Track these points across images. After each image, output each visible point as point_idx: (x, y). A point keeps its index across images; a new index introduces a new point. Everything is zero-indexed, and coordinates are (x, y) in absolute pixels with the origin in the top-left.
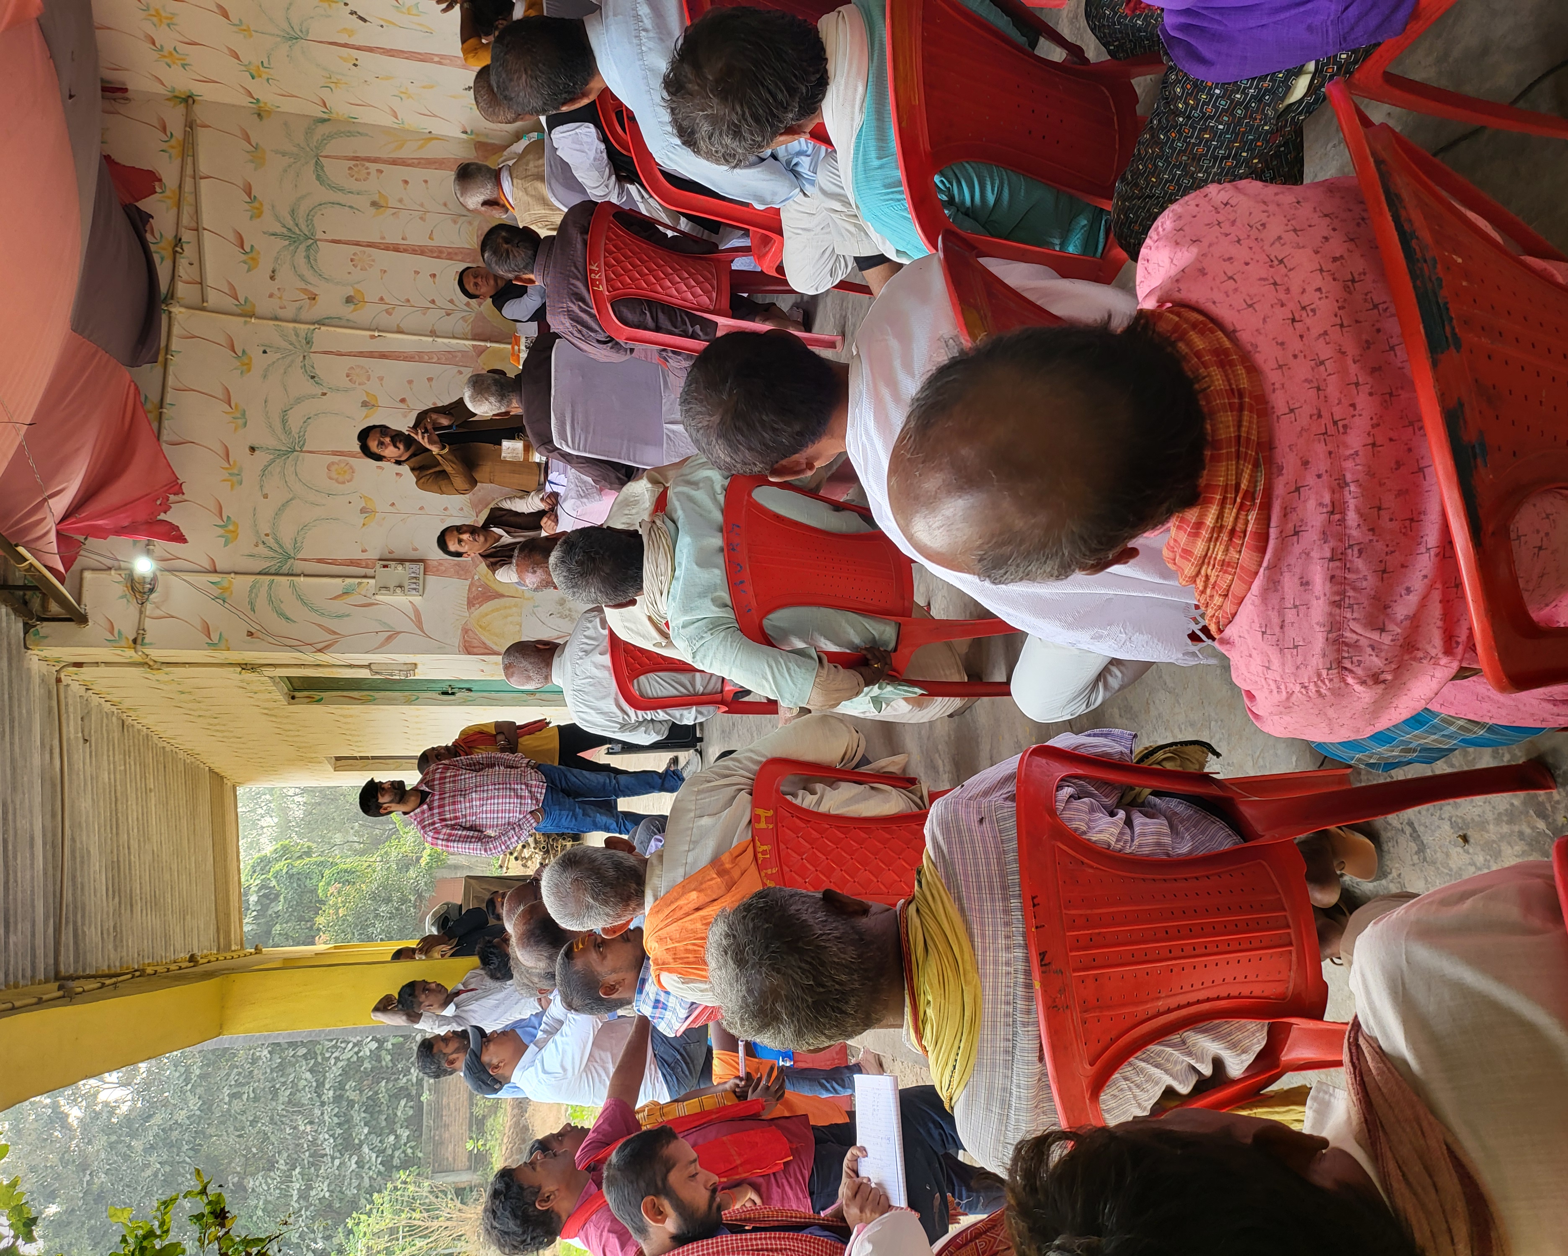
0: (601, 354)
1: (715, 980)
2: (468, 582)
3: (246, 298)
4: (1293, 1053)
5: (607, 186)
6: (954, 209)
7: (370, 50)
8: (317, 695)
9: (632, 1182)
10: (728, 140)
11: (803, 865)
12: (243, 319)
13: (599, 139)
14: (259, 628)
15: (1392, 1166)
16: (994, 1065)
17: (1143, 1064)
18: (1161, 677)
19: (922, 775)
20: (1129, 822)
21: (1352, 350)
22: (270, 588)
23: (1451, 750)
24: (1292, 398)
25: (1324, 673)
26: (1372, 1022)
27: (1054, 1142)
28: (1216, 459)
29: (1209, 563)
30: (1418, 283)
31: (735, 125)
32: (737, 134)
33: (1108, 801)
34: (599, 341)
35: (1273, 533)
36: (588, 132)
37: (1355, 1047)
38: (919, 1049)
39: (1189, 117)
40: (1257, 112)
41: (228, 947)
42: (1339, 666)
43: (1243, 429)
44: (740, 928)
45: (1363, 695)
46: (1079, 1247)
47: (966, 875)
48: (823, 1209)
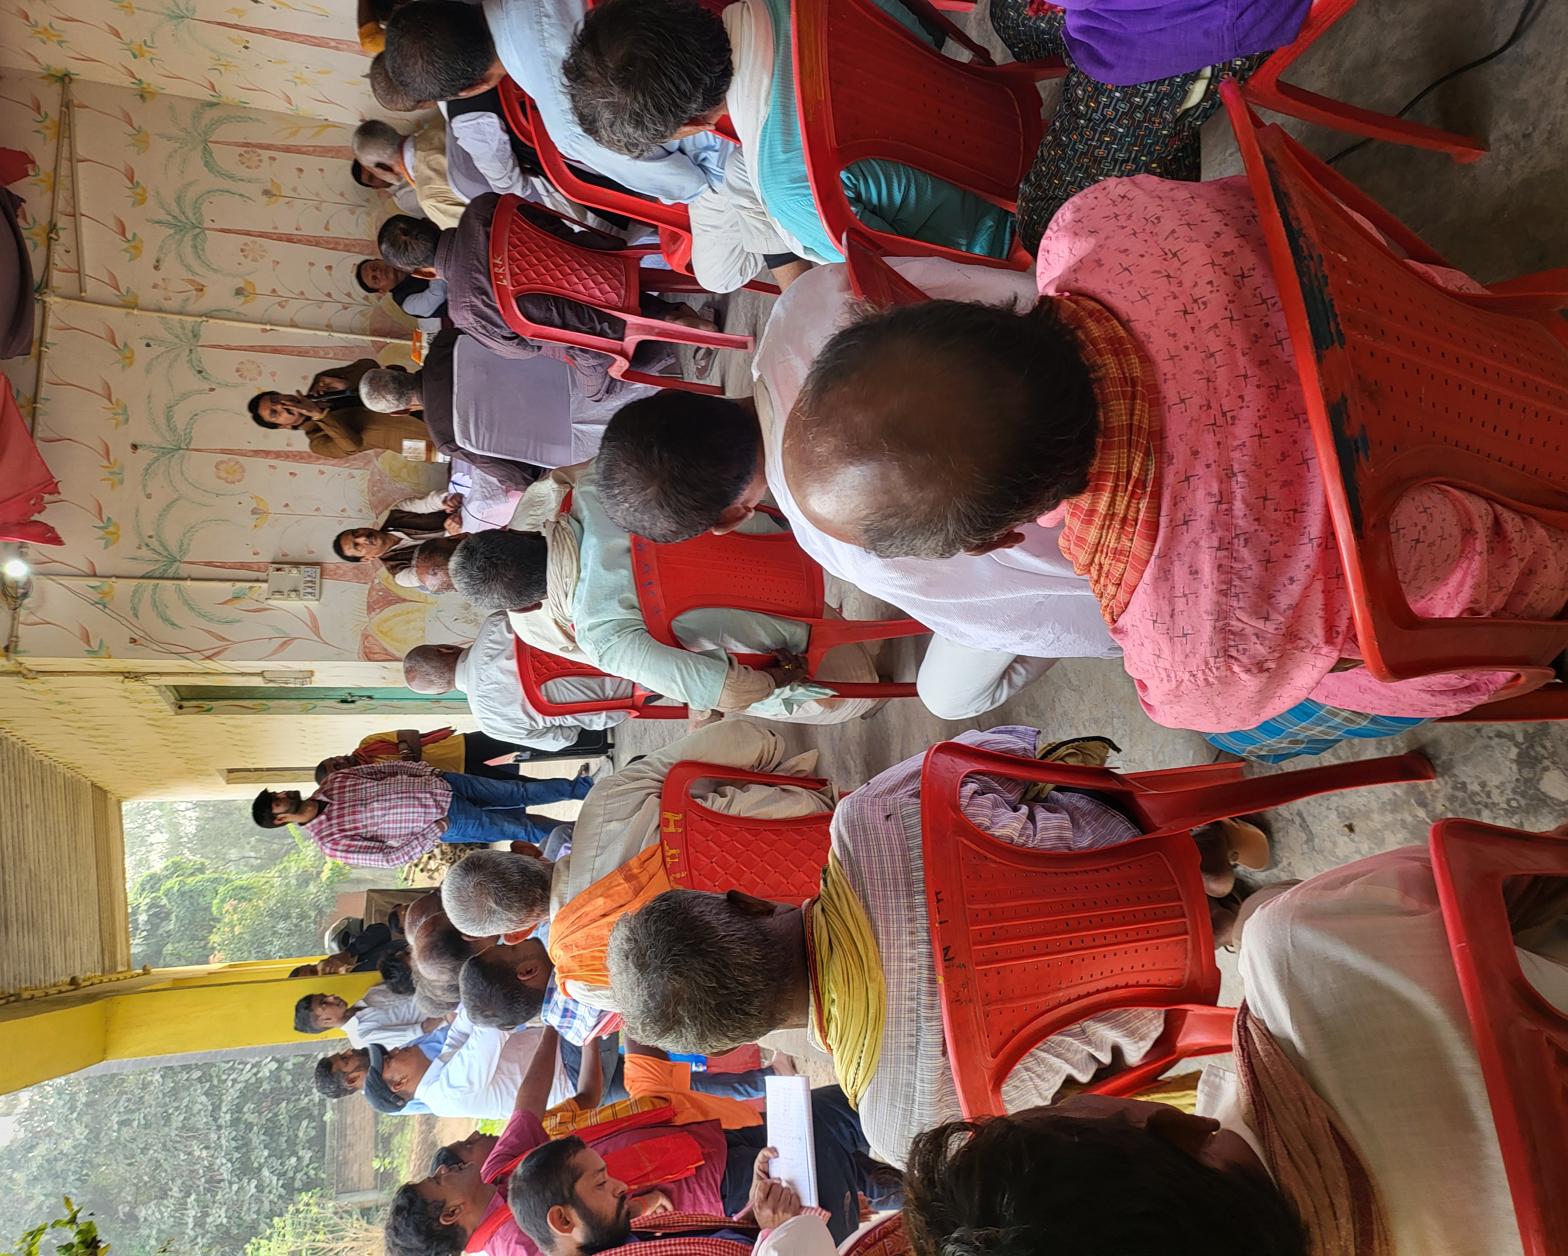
0: (507, 351)
1: (616, 986)
2: (368, 586)
3: (128, 289)
4: (1189, 1038)
5: (510, 178)
6: (861, 206)
7: (262, 32)
8: (206, 704)
9: (537, 1193)
10: (630, 130)
11: (712, 867)
12: (124, 311)
13: (502, 129)
14: (142, 634)
15: (1278, 1146)
16: (898, 1061)
17: (1044, 1055)
18: (1066, 675)
19: (834, 776)
20: (1031, 817)
21: (1240, 343)
22: (155, 593)
23: (1337, 741)
24: (1184, 389)
25: (1211, 661)
26: (1260, 1005)
27: (953, 1133)
28: (1107, 447)
29: (1102, 552)
30: (1305, 280)
31: (637, 114)
32: (639, 123)
33: (1011, 797)
34: (504, 338)
35: (1163, 521)
36: (490, 122)
37: (1244, 1029)
38: (824, 1047)
39: (1090, 120)
40: (1155, 115)
41: (113, 969)
42: (1226, 654)
43: (1136, 417)
44: (641, 932)
45: (1248, 684)
46: (977, 1239)
47: (871, 872)
48: (736, 1212)
